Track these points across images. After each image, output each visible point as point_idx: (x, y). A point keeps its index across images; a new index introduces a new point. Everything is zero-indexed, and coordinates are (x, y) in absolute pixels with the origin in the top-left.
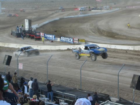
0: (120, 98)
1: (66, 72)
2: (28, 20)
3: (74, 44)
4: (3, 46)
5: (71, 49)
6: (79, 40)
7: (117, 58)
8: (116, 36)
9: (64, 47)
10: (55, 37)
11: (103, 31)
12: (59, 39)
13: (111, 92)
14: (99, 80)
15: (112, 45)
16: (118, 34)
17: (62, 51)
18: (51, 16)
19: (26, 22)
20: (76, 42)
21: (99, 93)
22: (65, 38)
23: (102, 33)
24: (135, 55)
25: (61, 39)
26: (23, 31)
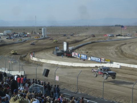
1: (93, 84)
2: (66, 43)
3: (101, 63)
4: (46, 62)
5: (98, 66)
6: (105, 59)
7: (134, 75)
8: (135, 58)
10: (86, 57)
11: (125, 53)
12: (89, 59)
13: (128, 101)
14: (118, 91)
15: (131, 65)
17: (91, 67)
18: (85, 40)
19: (64, 44)
20: (103, 61)
22: (94, 58)
23: (124, 55)
25: (91, 59)
26: (62, 51)
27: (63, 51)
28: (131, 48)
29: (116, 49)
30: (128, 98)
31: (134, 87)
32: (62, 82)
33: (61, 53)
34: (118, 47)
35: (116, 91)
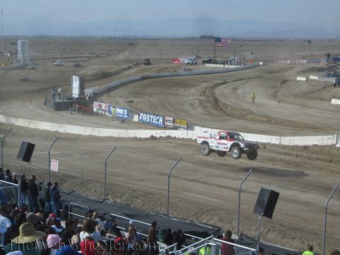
0: (241, 234)
1: (143, 180)
2: (77, 78)
3: (165, 128)
4: (27, 125)
5: (158, 136)
6: (174, 120)
8: (248, 117)
9: (145, 134)
10: (128, 114)
11: (224, 104)
12: (136, 118)
13: (227, 222)
14: (205, 198)
16: (253, 113)
17: (140, 139)
18: (126, 72)
19: (74, 82)
20: (168, 124)
21: (201, 223)
22: (148, 116)
23: (221, 109)
24: (280, 153)
25: (141, 118)
26: (68, 99)
27: (72, 99)
28: (239, 92)
29: (201, 95)
30: (228, 214)
31: (243, 187)
32: (68, 176)
33: (65, 102)
34: (207, 91)
35: (199, 196)
